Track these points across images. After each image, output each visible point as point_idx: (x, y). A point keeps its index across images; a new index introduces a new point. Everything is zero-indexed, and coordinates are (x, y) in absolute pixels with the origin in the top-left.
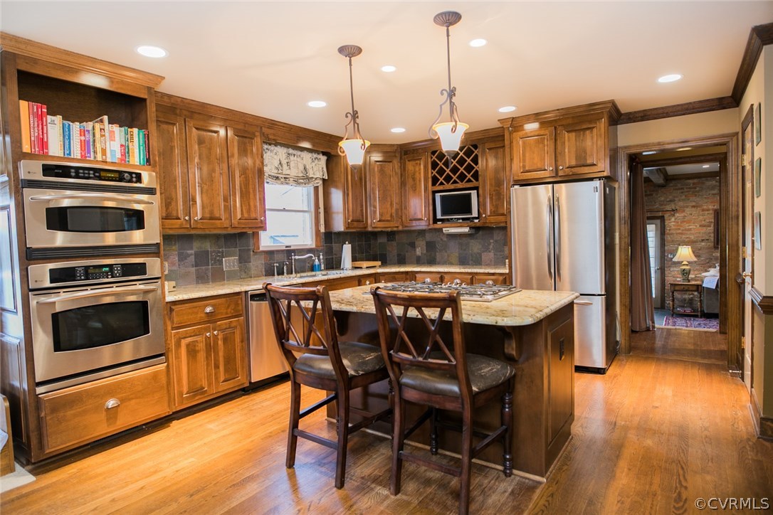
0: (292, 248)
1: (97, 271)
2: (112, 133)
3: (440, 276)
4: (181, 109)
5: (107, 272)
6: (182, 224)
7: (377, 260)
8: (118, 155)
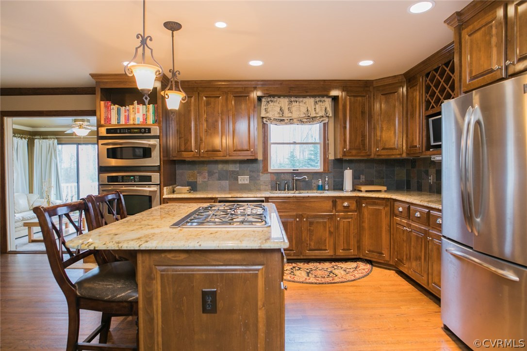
0: (299, 171)
1: (128, 178)
2: (138, 109)
3: (407, 205)
4: (197, 88)
5: (132, 179)
6: (194, 155)
7: (384, 186)
8: (141, 120)
